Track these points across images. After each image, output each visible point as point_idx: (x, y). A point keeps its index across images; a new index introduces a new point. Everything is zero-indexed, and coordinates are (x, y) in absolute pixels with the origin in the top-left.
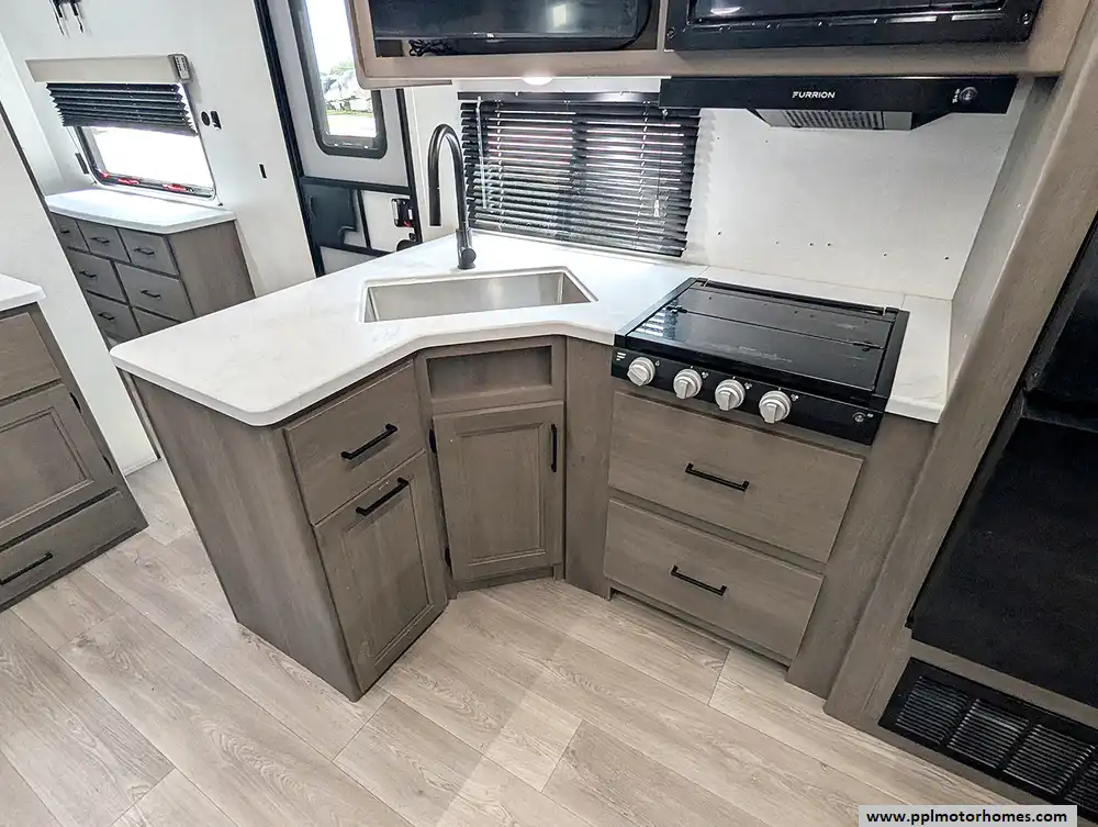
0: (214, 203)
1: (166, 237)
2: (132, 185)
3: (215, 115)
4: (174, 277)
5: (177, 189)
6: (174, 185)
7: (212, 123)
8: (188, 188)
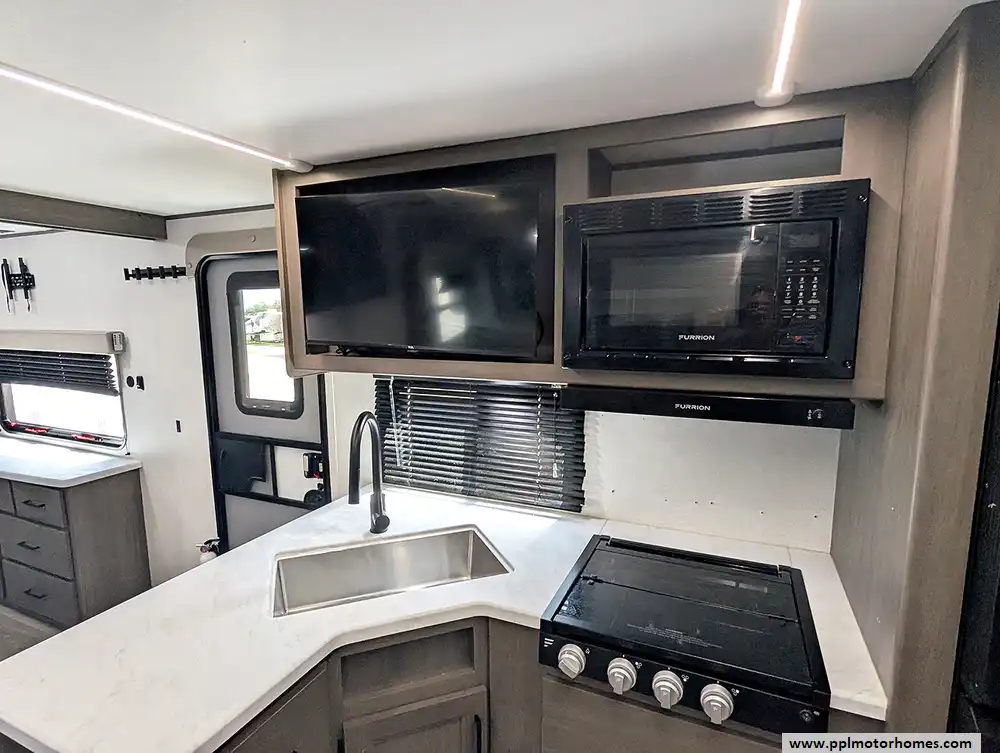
0: (122, 452)
1: (63, 491)
2: (39, 433)
3: (140, 380)
4: (62, 529)
5: (86, 438)
6: (83, 435)
7: (136, 386)
8: (97, 438)
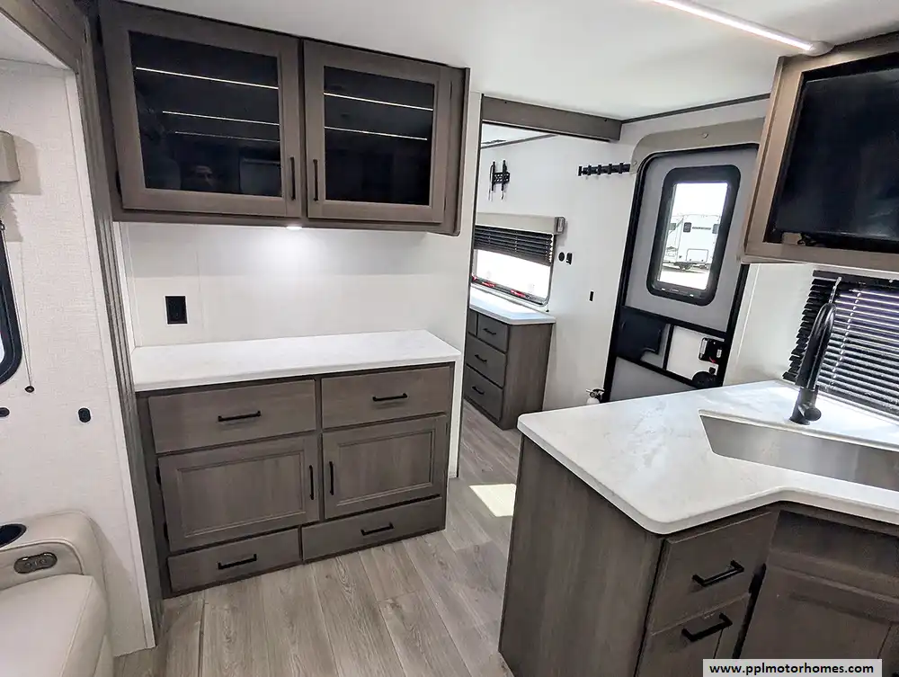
0: (543, 309)
1: (510, 326)
2: (491, 287)
3: (570, 256)
4: (503, 352)
5: (519, 295)
6: (518, 292)
7: (565, 260)
8: (527, 296)
